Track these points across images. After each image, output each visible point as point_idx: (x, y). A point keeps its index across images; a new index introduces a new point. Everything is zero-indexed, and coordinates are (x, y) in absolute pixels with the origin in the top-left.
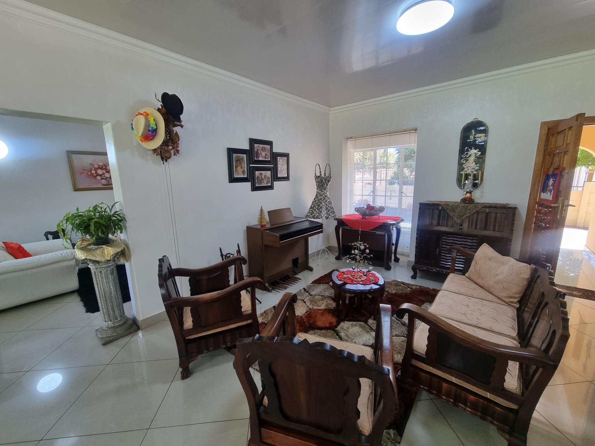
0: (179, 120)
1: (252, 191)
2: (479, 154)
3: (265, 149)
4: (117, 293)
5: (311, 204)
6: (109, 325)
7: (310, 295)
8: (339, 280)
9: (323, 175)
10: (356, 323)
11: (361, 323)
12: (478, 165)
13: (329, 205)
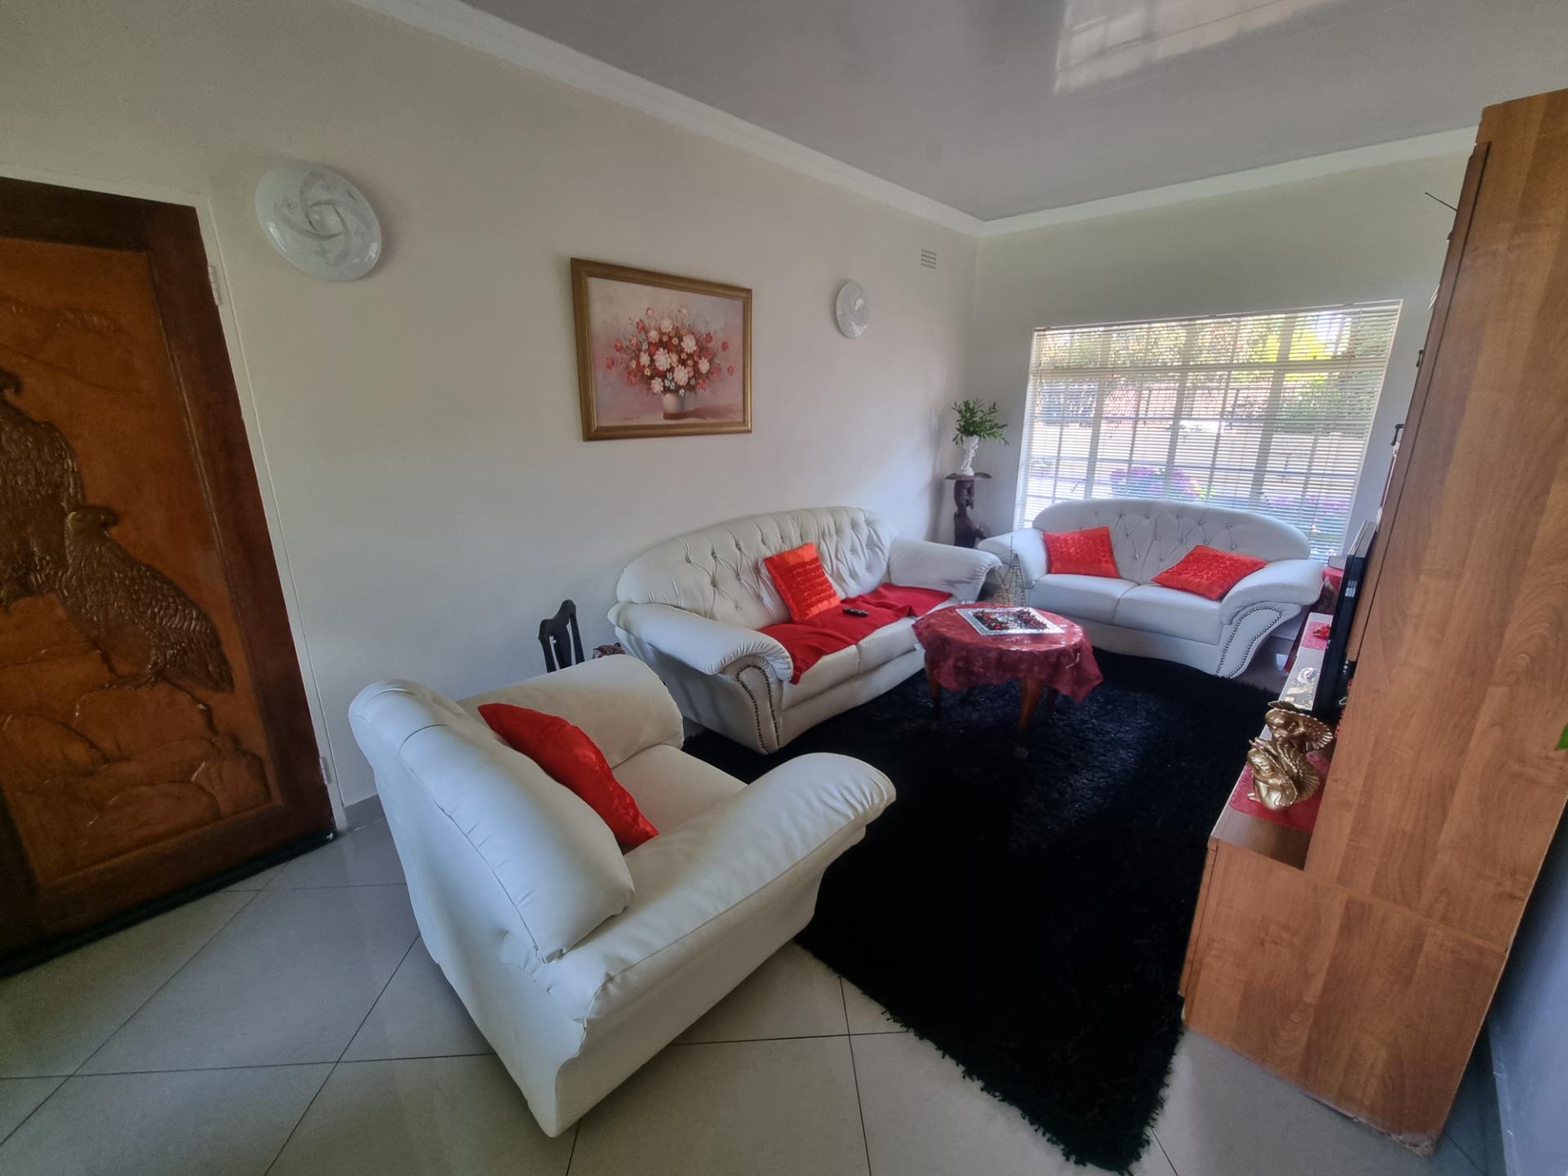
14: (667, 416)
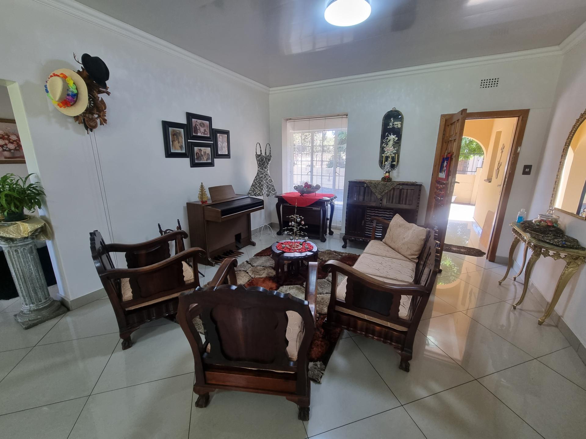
0: (105, 86)
1: (191, 167)
2: (396, 140)
3: (203, 124)
4: (39, 273)
5: (252, 182)
6: (31, 308)
7: (252, 266)
8: (278, 250)
9: (263, 154)
10: (293, 286)
11: (297, 286)
12: (396, 149)
13: (270, 183)
14: (6, 158)
